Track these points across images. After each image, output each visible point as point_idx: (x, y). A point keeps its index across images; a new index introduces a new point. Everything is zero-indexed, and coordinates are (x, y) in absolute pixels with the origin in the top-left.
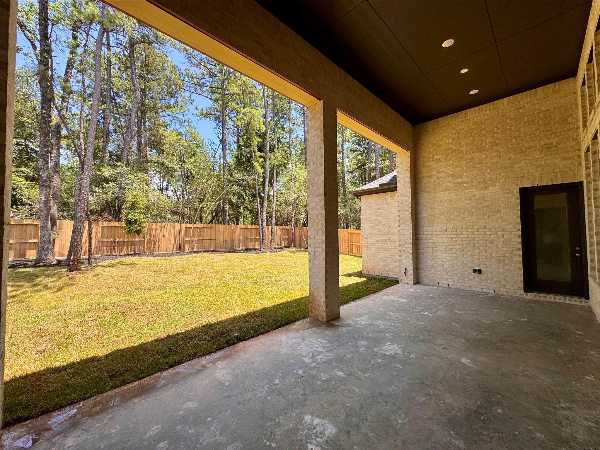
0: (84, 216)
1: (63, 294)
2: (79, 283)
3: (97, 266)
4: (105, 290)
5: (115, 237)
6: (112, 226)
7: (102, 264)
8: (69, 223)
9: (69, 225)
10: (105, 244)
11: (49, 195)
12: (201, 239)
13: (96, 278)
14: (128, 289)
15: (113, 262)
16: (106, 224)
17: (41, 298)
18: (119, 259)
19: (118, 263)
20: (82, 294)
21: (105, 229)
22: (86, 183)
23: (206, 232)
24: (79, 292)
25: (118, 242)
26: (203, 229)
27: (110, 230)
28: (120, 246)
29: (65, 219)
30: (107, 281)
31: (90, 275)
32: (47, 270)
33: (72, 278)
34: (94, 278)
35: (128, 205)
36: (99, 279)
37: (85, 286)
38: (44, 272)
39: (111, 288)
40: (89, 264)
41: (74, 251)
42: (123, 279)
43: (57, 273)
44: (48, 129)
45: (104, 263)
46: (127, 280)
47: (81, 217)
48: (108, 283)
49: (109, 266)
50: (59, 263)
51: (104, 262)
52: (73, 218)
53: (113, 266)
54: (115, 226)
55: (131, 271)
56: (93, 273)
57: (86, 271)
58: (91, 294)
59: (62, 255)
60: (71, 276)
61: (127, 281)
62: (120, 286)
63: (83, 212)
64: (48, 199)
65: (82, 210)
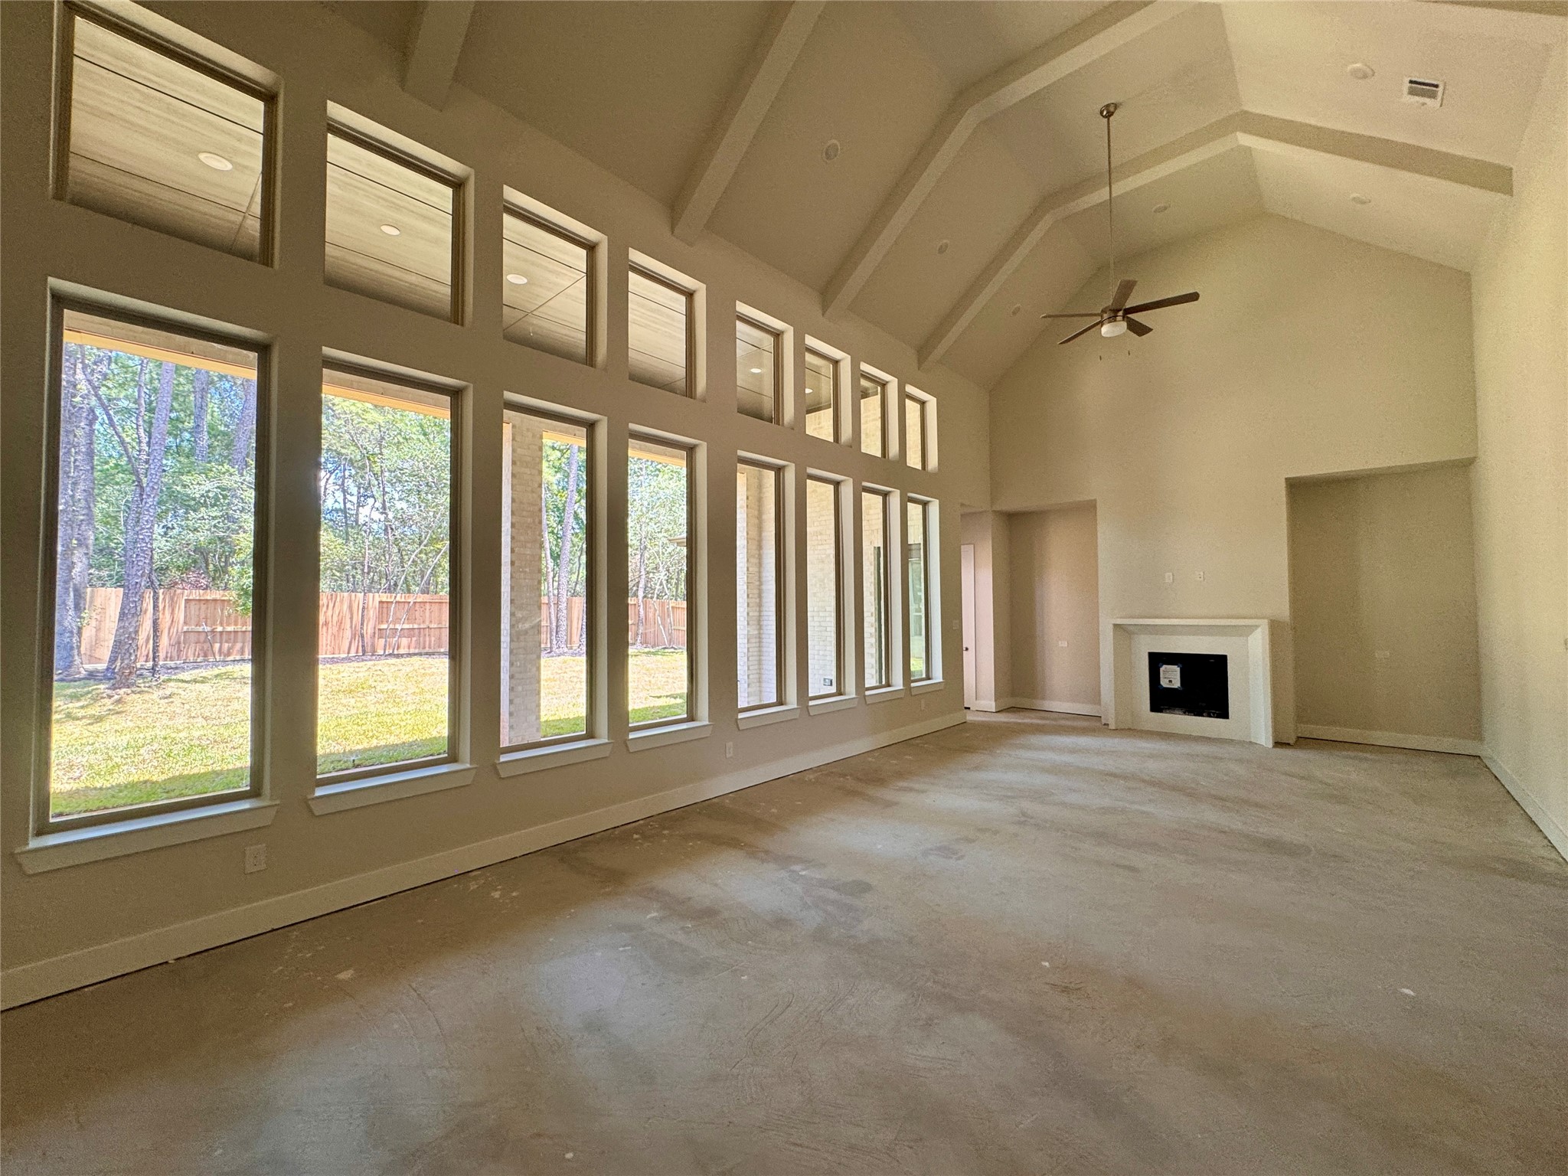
0: (143, 584)
1: (101, 727)
2: (132, 708)
3: (169, 680)
4: (181, 721)
5: (214, 623)
6: (207, 600)
7: (184, 678)
8: (113, 593)
9: (113, 597)
10: (193, 637)
11: (71, 540)
12: (416, 626)
13: (166, 701)
14: (228, 719)
15: (204, 674)
16: (196, 594)
17: (61, 733)
18: (220, 667)
19: (216, 676)
20: (138, 727)
21: (193, 607)
22: (147, 521)
23: (427, 612)
24: (131, 724)
25: (221, 633)
26: (422, 605)
27: (203, 607)
28: (227, 642)
29: (103, 585)
30: (187, 706)
31: (155, 696)
32: (69, 687)
33: (119, 701)
34: (162, 701)
35: (242, 556)
36: (172, 702)
37: (143, 715)
38: (62, 690)
39: (194, 717)
40: (153, 676)
41: (123, 651)
42: (220, 703)
43: (89, 693)
44: (69, 410)
45: (185, 676)
46: (228, 706)
47: (138, 586)
48: (189, 710)
49: (195, 681)
50: (92, 675)
51: (187, 673)
52: (120, 582)
53: (204, 680)
54: (215, 600)
55: (239, 691)
56: (161, 693)
57: (146, 689)
58: (154, 727)
59: (99, 660)
60: (116, 697)
61: (229, 708)
62: (211, 715)
63: (142, 576)
64: (68, 547)
65: (139, 573)
